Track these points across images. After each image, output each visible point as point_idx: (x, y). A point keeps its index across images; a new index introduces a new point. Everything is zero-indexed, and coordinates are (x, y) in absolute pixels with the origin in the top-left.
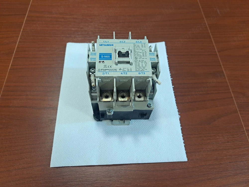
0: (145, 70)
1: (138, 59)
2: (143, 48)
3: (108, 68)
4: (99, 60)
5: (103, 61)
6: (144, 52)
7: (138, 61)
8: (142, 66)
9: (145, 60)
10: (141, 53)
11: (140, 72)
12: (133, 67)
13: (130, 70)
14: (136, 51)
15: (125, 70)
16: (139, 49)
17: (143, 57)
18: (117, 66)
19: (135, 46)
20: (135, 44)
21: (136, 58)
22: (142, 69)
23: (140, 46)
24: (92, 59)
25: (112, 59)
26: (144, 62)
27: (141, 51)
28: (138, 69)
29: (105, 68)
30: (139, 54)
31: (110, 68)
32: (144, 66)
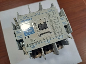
0: (62, 35)
1: (54, 26)
2: (55, 15)
3: (34, 42)
4: (25, 36)
5: (28, 36)
6: (57, 18)
7: (55, 28)
8: (59, 31)
9: (59, 25)
10: (54, 20)
11: (59, 37)
12: (53, 35)
13: (51, 38)
14: (50, 19)
15: (48, 38)
16: (52, 17)
17: (57, 23)
18: (40, 37)
19: (48, 14)
20: (48, 13)
21: (52, 26)
22: (60, 34)
23: (52, 14)
24: (19, 37)
25: (35, 32)
26: (59, 27)
27: (54, 18)
28: (57, 35)
29: (32, 43)
30: (53, 21)
31: (36, 41)
32: (60, 31)
